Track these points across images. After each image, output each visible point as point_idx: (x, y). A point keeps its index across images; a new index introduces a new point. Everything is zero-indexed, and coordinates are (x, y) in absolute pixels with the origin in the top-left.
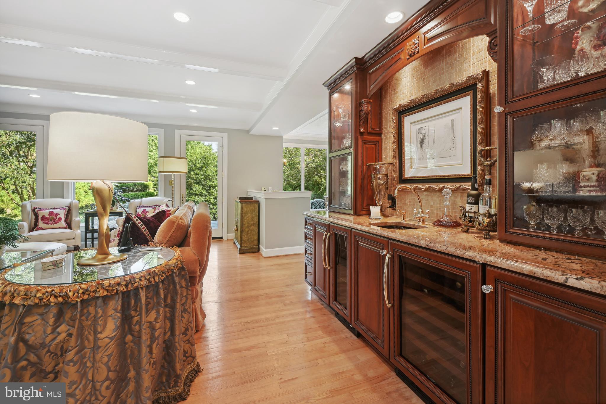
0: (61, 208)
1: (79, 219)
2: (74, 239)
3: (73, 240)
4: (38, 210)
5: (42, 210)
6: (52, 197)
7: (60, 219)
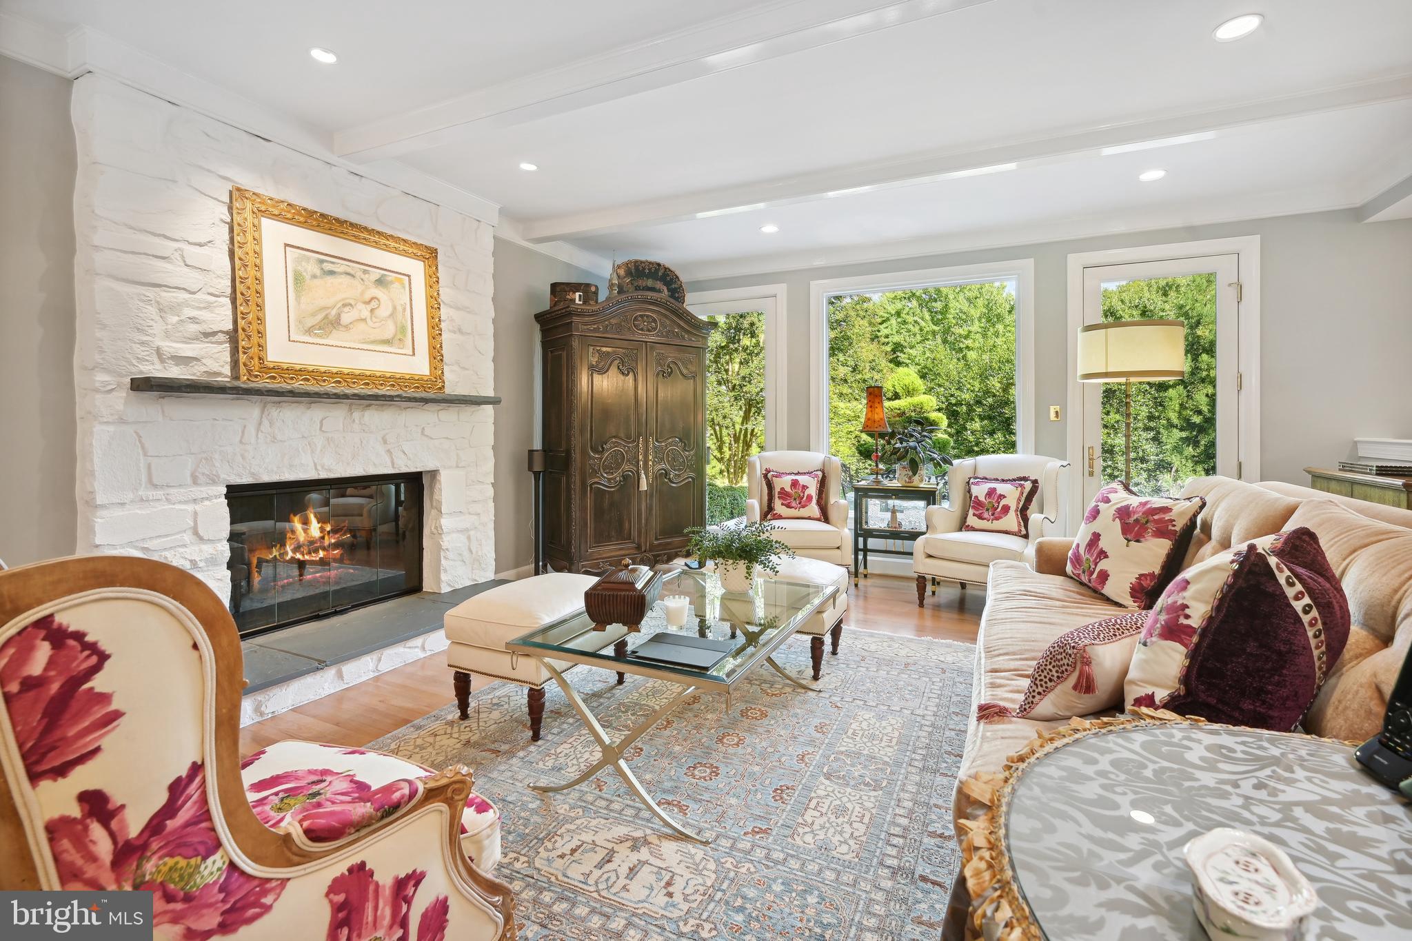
0: (809, 473)
1: (842, 502)
2: (838, 548)
3: (838, 551)
4: (773, 476)
5: (779, 475)
6: (791, 447)
7: (810, 498)
